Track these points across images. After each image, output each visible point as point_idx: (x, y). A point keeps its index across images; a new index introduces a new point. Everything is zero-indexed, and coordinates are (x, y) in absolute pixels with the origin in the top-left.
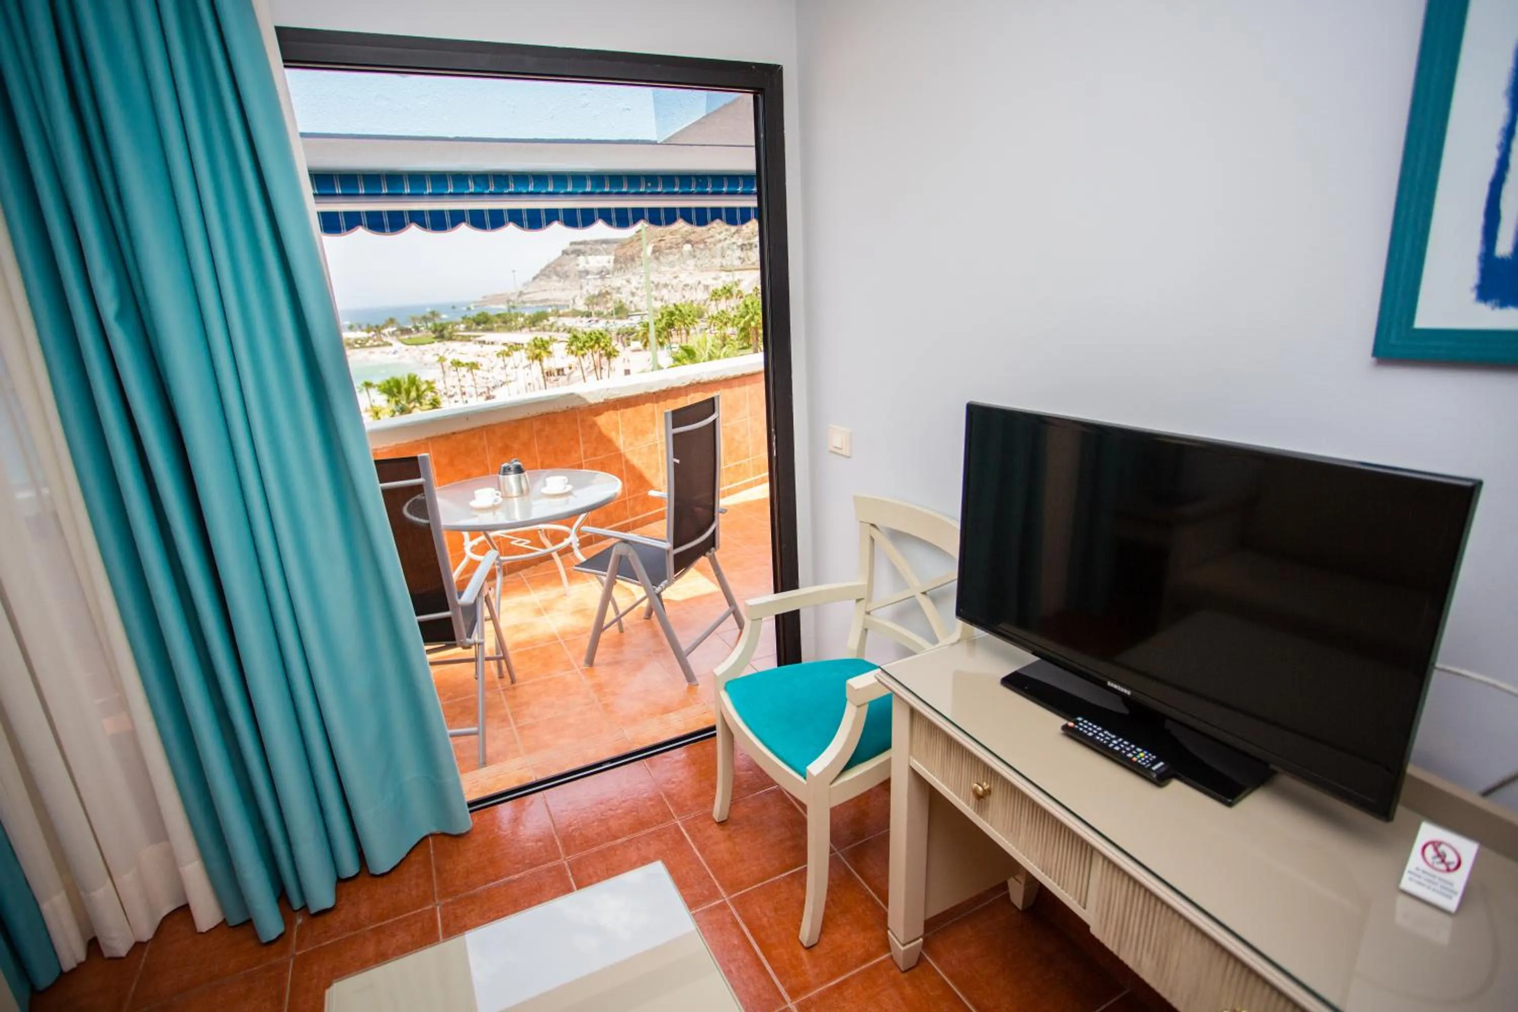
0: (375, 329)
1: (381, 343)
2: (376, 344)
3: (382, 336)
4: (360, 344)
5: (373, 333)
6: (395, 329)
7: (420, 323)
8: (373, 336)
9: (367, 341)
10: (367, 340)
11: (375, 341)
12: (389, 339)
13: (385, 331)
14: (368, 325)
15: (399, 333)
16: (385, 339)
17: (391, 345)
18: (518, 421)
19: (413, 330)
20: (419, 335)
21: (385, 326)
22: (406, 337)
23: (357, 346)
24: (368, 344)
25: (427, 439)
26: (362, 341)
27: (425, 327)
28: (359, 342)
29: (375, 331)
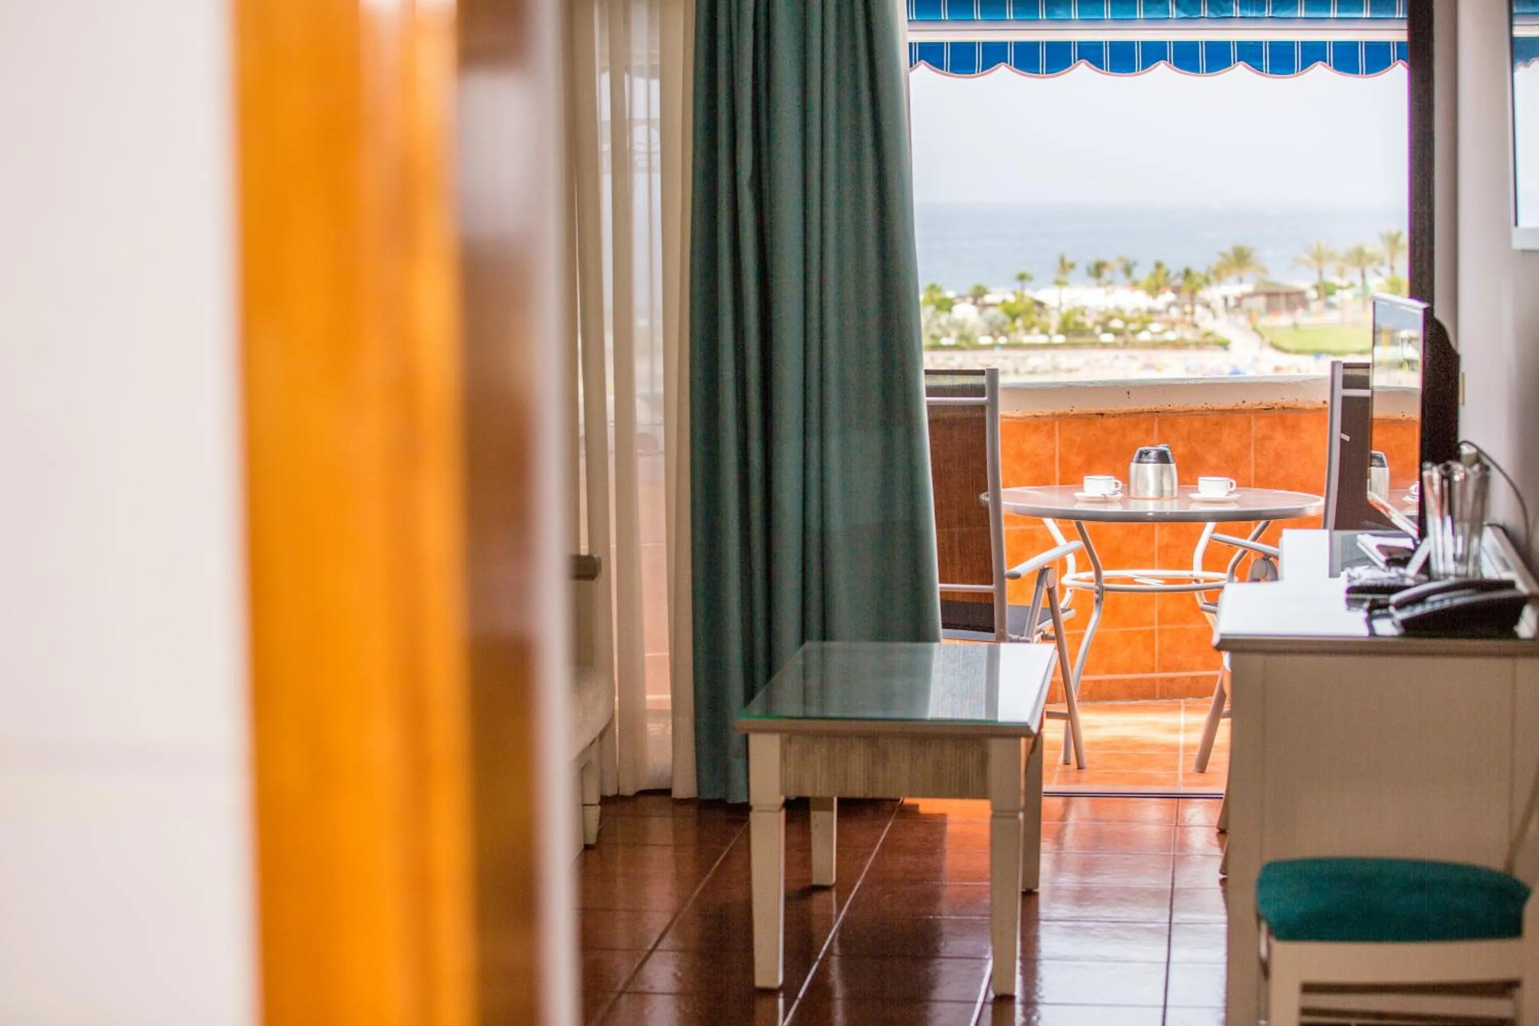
0: (1179, 282)
1: (1189, 335)
2: (1171, 336)
3: (1199, 309)
4: (1117, 333)
5: (1169, 296)
6: (1248, 288)
7: (1341, 274)
8: (1170, 305)
9: (1144, 327)
10: (1147, 317)
11: (1172, 325)
12: (1222, 327)
13: (1213, 293)
14: (1159, 266)
15: (1260, 302)
16: (1206, 321)
17: (1224, 345)
18: (1223, 412)
19: (1313, 294)
20: (1333, 316)
21: (1216, 275)
22: (1284, 320)
23: (1108, 338)
24: (1144, 336)
25: (1053, 415)
26: (1127, 322)
27: (1358, 289)
28: (1117, 324)
29: (1176, 290)
